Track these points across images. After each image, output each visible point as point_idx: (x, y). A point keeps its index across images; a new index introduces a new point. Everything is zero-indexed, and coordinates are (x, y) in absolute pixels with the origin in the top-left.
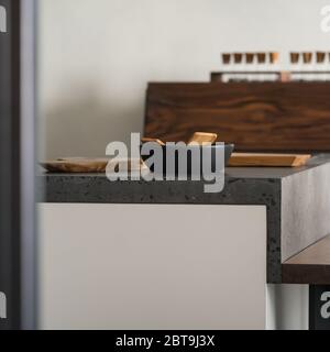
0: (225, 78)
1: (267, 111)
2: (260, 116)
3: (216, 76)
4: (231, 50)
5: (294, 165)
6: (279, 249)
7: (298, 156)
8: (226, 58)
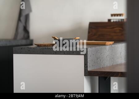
0: (112, 21)
1: (120, 30)
2: (118, 31)
3: (109, 20)
4: (113, 13)
5: (106, 44)
6: (87, 67)
7: (107, 42)
8: (112, 15)
